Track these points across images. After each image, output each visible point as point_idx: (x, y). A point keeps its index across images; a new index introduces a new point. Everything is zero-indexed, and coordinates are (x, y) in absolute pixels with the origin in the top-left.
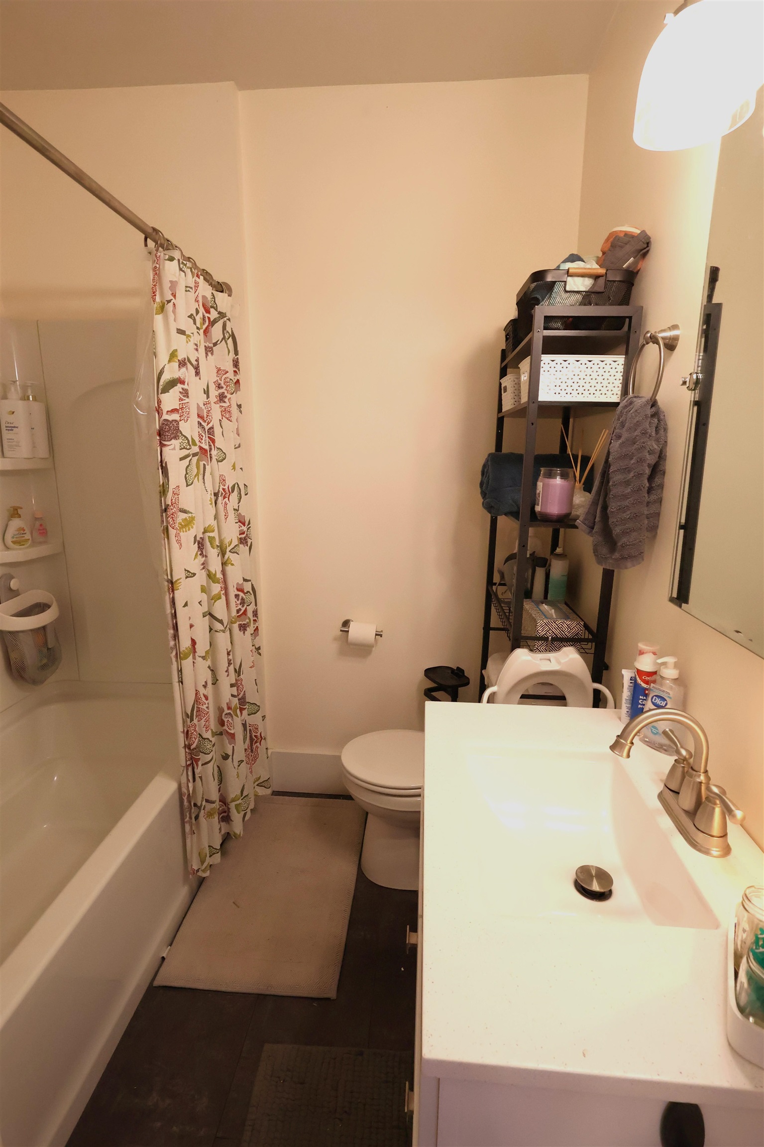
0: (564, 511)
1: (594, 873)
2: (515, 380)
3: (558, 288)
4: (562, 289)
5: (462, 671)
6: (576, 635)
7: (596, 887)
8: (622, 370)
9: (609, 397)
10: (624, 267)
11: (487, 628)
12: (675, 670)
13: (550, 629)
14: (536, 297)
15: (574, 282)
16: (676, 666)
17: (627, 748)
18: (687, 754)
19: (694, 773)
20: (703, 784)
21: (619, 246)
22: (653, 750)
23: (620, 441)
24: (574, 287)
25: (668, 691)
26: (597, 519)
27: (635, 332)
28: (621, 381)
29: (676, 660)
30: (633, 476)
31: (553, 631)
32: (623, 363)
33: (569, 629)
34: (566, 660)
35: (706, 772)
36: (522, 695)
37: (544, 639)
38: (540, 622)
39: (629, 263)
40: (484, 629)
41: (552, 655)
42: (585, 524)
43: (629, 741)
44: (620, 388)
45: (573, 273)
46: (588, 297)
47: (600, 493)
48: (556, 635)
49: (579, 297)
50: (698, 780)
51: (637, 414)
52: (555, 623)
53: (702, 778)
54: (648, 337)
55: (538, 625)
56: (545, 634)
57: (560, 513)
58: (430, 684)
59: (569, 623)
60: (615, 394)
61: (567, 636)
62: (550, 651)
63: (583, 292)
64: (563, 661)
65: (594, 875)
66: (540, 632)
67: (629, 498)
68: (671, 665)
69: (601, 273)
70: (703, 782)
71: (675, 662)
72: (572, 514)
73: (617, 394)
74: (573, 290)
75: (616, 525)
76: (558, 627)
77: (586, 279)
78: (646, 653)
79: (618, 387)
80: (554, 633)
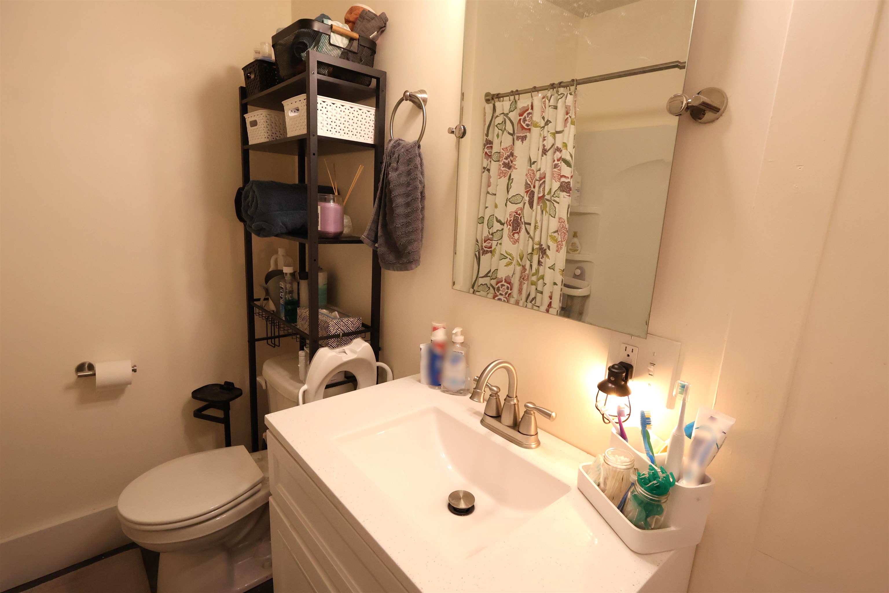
0: (338, 230)
1: (461, 495)
2: (267, 116)
3: (324, 39)
4: (327, 41)
5: (232, 384)
6: (358, 328)
7: (463, 505)
8: (374, 119)
9: (366, 140)
10: (370, 37)
11: (252, 340)
12: (461, 336)
13: (339, 327)
14: (304, 43)
15: (336, 38)
16: (462, 333)
17: (483, 394)
18: (497, 389)
19: (510, 399)
20: (516, 405)
21: (366, 19)
22: (454, 396)
23: (397, 173)
24: (336, 43)
25: (461, 352)
26: (380, 233)
27: (383, 91)
28: (373, 128)
29: (461, 330)
30: (412, 200)
31: (341, 329)
32: (374, 114)
33: (353, 325)
34: (360, 349)
35: (516, 397)
36: (327, 386)
37: (336, 336)
38: (331, 323)
39: (374, 36)
40: (248, 341)
41: (346, 348)
42: (368, 238)
43: (483, 391)
44: (373, 133)
45: (335, 30)
46: (346, 53)
47: (380, 212)
48: (344, 331)
49: (339, 52)
50: (512, 403)
51: (409, 153)
52: (342, 322)
53: (515, 401)
54: (408, 95)
55: (329, 325)
56: (336, 332)
57: (335, 231)
58: (200, 404)
59: (352, 320)
60: (370, 137)
61: (351, 330)
62: (341, 346)
63: (342, 48)
64: (358, 350)
65: (462, 497)
66: (332, 331)
67: (410, 216)
68: (459, 334)
69: (355, 36)
70: (516, 403)
71: (461, 331)
72: (344, 232)
73: (371, 138)
74: (335, 44)
75: (402, 238)
76: (345, 324)
77: (344, 39)
78: (440, 328)
79: (372, 132)
80: (342, 330)
